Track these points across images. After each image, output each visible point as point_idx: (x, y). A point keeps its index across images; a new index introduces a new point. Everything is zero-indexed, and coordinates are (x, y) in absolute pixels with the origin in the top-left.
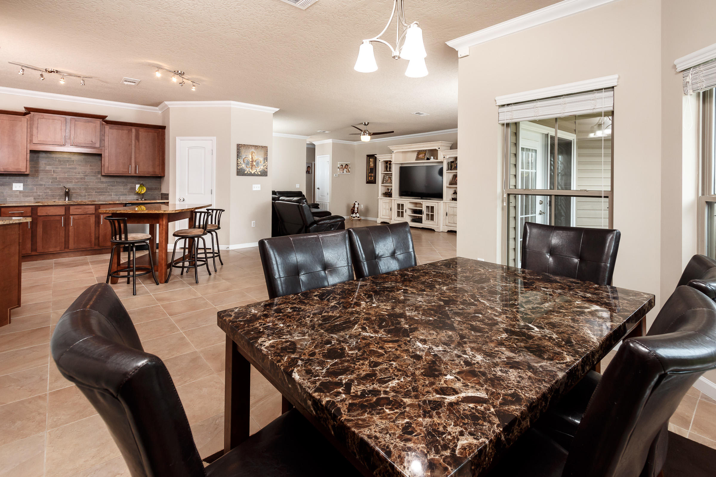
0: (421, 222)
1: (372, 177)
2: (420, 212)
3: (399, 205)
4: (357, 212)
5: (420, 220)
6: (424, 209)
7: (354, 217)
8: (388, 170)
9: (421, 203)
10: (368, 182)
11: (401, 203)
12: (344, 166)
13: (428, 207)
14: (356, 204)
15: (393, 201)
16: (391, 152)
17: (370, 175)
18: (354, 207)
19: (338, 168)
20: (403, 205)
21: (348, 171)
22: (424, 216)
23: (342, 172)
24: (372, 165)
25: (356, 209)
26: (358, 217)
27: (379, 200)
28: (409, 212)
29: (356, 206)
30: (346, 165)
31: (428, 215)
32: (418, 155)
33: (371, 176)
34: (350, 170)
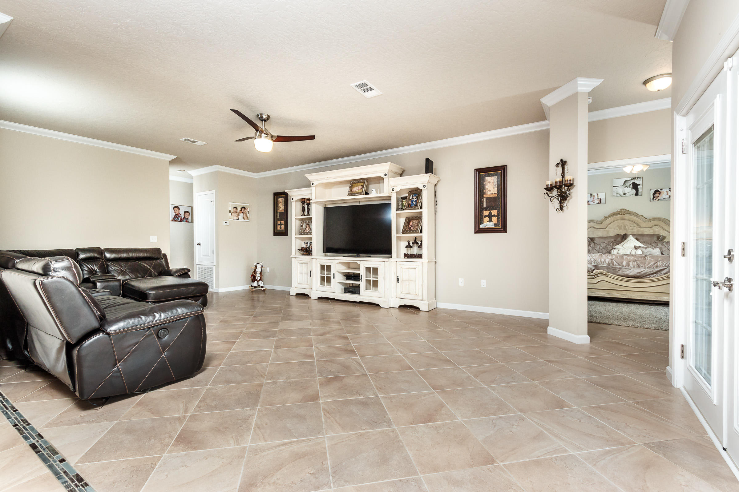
0: (358, 293)
1: (283, 227)
2: (356, 277)
3: (323, 267)
4: (260, 280)
5: (355, 290)
6: (362, 272)
7: (255, 287)
8: (306, 213)
9: (358, 262)
10: (276, 234)
11: (326, 264)
12: (239, 209)
13: (368, 269)
14: (259, 266)
15: (314, 260)
16: (309, 184)
17: (279, 222)
18: (255, 272)
19: (230, 211)
20: (329, 267)
21: (245, 217)
22: (362, 284)
23: (236, 218)
24: (281, 207)
25: (258, 275)
26: (262, 287)
27: (293, 260)
28: (340, 278)
29: (259, 270)
30: (243, 207)
31: (368, 281)
32: (351, 188)
33: (281, 224)
34: (248, 215)
